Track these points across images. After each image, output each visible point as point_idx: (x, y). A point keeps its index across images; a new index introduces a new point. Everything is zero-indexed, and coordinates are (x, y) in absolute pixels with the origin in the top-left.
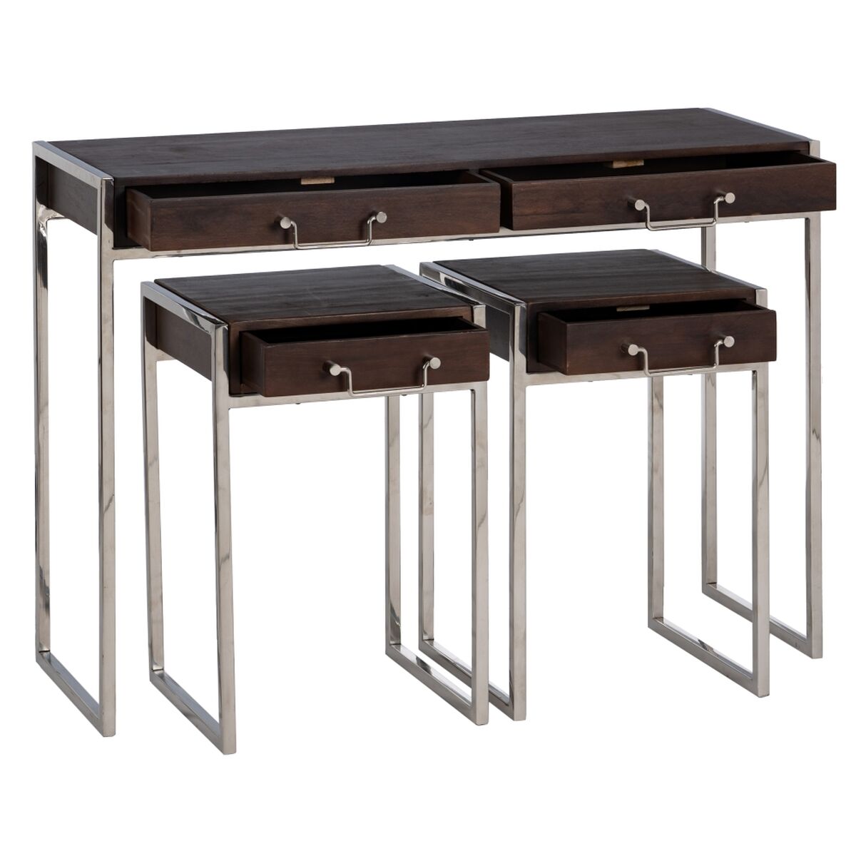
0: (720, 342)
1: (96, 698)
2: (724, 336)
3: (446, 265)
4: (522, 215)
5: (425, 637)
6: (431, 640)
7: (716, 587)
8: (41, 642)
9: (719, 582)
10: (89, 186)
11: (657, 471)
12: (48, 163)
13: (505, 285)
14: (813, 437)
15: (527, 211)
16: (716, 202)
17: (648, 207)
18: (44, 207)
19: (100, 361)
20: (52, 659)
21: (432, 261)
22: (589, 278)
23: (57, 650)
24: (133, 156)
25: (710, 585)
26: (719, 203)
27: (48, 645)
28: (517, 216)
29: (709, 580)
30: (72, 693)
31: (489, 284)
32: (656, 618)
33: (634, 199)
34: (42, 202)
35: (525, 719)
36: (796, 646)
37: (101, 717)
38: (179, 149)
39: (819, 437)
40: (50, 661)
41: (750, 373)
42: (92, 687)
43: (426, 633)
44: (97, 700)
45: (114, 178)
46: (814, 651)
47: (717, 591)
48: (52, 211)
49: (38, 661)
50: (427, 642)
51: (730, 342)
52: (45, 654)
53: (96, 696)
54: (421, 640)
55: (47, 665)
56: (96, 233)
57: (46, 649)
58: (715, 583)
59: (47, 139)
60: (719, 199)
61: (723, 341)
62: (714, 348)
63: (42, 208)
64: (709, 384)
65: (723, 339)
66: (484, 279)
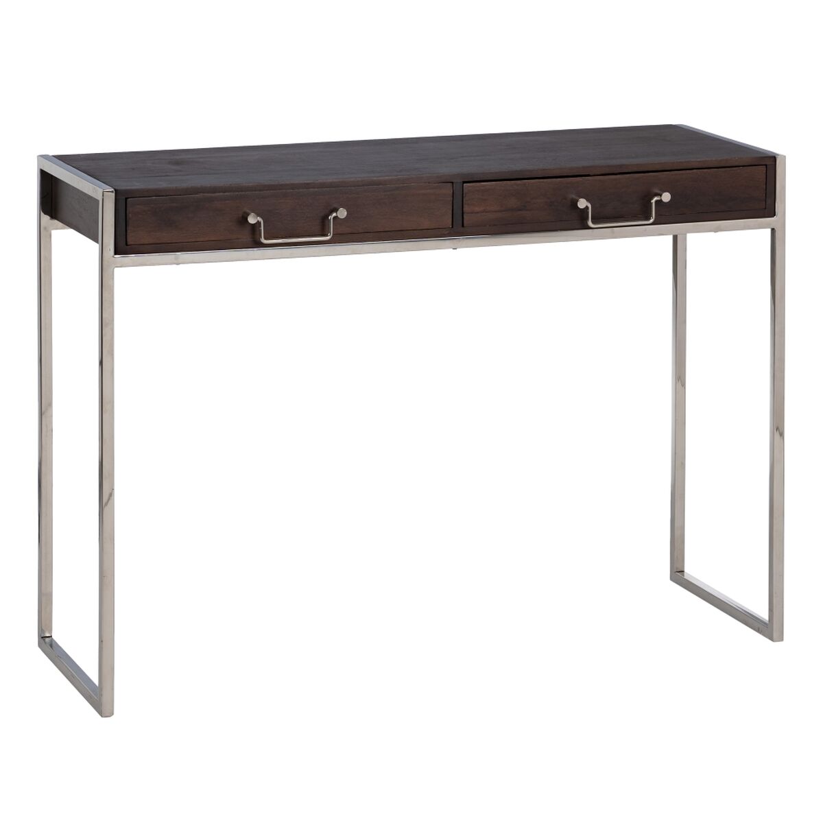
1: (96, 680)
4: (472, 213)
7: (683, 575)
8: (43, 628)
9: (686, 570)
10: (91, 197)
12: (52, 176)
14: (777, 435)
15: (477, 209)
16: (653, 201)
17: (590, 206)
18: (49, 217)
19: (101, 363)
20: (53, 643)
23: (58, 635)
24: (133, 169)
25: (678, 574)
26: (656, 201)
27: (51, 631)
28: (468, 213)
29: (677, 569)
30: (72, 675)
33: (577, 198)
34: (46, 213)
36: (758, 631)
37: (100, 699)
38: (177, 163)
39: (782, 435)
40: (51, 646)
42: (91, 670)
44: (97, 683)
45: (115, 190)
46: (775, 635)
47: (685, 579)
48: (56, 221)
49: (40, 646)
52: (47, 640)
53: (95, 679)
55: (48, 648)
56: (97, 242)
57: (48, 635)
58: (683, 571)
59: (51, 153)
60: (656, 199)
63: (46, 218)
64: (679, 384)
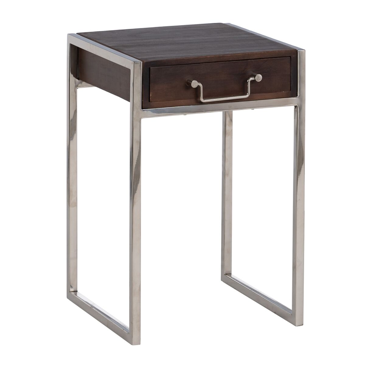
0: (251, 79)
2: (255, 74)
3: (86, 35)
5: (72, 290)
6: (76, 291)
11: (228, 175)
13: (127, 49)
21: (76, 33)
22: (183, 43)
31: (116, 48)
32: (226, 274)
35: (140, 344)
41: (292, 108)
43: (72, 287)
50: (73, 293)
51: (259, 78)
54: (69, 292)
61: (255, 78)
62: (247, 83)
65: (255, 76)
66: (112, 45)
